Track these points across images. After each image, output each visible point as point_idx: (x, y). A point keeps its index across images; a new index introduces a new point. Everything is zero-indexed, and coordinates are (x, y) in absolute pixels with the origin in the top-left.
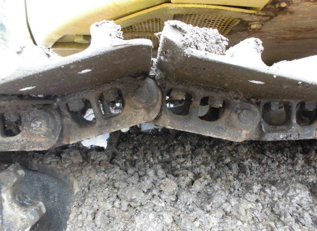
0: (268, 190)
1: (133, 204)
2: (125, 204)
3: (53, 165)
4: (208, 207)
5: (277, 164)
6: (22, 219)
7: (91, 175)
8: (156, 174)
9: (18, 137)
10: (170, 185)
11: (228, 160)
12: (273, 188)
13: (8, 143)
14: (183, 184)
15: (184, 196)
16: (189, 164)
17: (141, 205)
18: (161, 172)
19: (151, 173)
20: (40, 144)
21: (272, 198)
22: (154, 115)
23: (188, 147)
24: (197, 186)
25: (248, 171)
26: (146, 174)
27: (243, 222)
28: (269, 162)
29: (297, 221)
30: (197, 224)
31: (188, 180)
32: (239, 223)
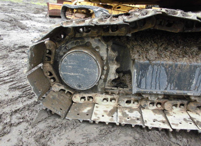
0: (185, 48)
1: (147, 49)
2: (145, 49)
3: (118, 41)
4: (167, 50)
5: (190, 41)
6: (114, 55)
7: (133, 43)
8: (151, 42)
9: (117, 32)
10: (156, 46)
11: (173, 40)
12: (186, 47)
13: (114, 33)
14: (159, 45)
15: (160, 48)
16: (160, 41)
17: (149, 50)
18: (153, 42)
19: (150, 42)
20: (122, 34)
21: (185, 50)
22: (153, 26)
23: (159, 36)
24: (163, 46)
25: (179, 43)
26: (148, 43)
27: (176, 54)
28: (188, 40)
29: (191, 54)
30: (164, 54)
31: (160, 44)
32: (175, 55)
